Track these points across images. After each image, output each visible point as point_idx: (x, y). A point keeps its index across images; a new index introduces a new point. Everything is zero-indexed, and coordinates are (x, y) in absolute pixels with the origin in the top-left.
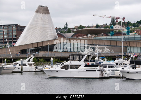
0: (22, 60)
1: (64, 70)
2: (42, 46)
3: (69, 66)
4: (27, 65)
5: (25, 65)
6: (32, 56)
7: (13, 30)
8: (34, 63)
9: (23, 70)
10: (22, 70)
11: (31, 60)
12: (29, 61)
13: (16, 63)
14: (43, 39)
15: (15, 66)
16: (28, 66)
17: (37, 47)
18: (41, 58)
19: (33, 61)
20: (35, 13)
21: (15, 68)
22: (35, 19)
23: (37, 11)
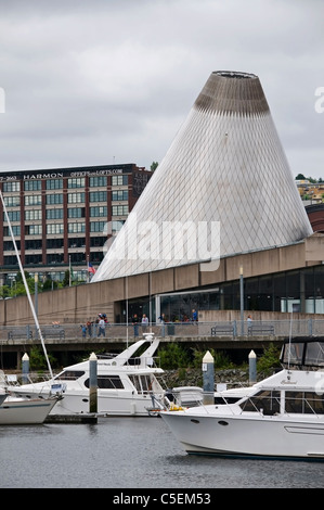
0: (93, 356)
1: (258, 415)
2: (221, 280)
3: (283, 396)
4: (125, 381)
5: (115, 382)
6: (149, 337)
7: (110, 194)
8: (160, 370)
9: (101, 410)
10: (94, 408)
11: (147, 356)
12: (134, 361)
13: (72, 372)
14: (235, 244)
15: (59, 390)
16: (129, 387)
17: (196, 284)
18: (204, 346)
19: (156, 364)
20: (192, 110)
21: (60, 398)
22: (191, 140)
23: (203, 103)
